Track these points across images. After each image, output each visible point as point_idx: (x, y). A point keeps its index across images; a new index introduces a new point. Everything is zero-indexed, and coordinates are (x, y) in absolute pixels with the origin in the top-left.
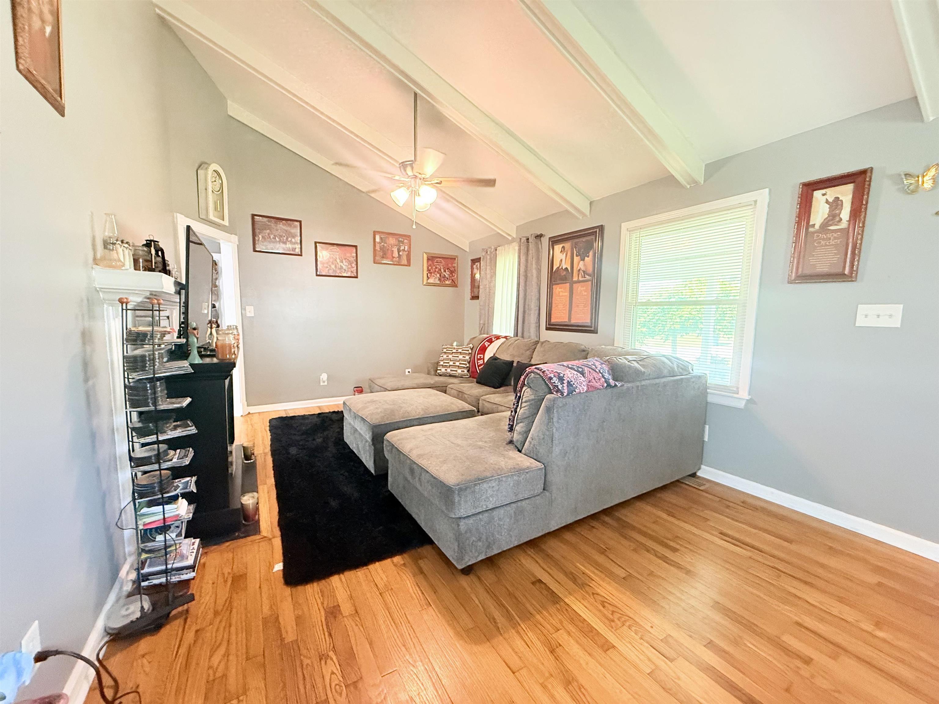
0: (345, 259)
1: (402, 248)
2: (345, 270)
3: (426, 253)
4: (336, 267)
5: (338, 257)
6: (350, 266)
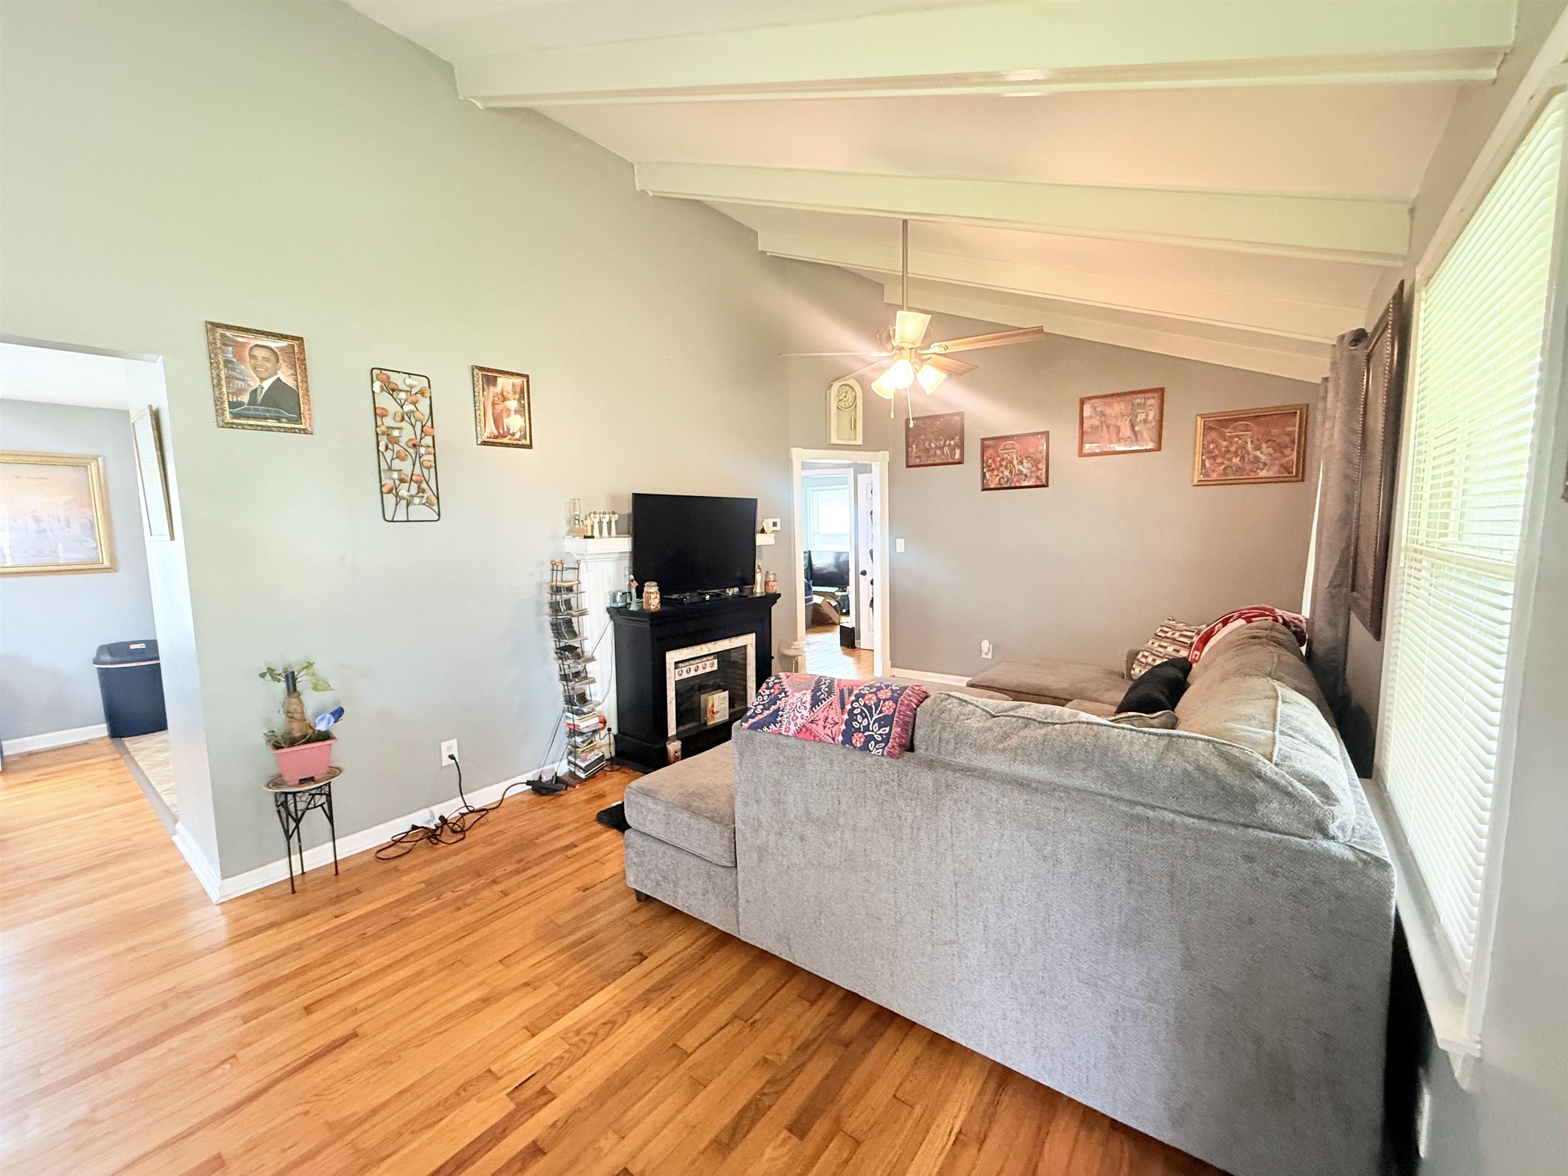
0: (1026, 458)
1: (1141, 417)
2: (1026, 476)
3: (1200, 415)
4: (1011, 472)
5: (1014, 456)
6: (1034, 469)
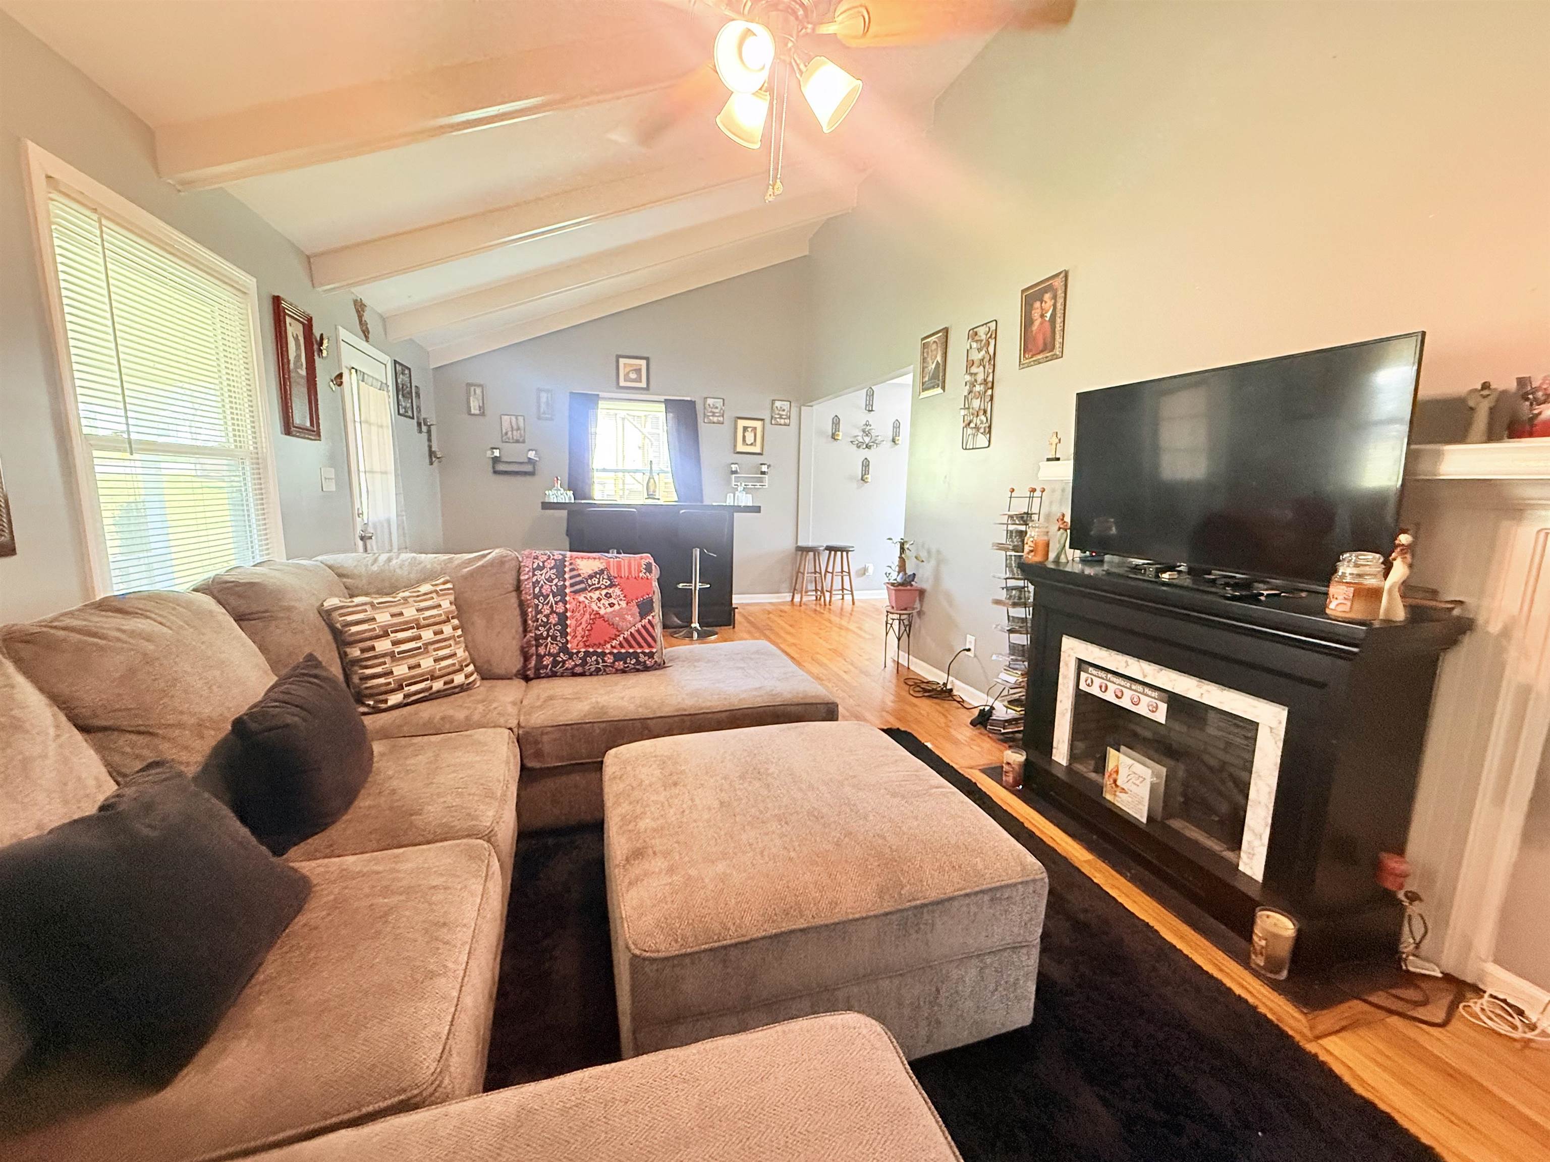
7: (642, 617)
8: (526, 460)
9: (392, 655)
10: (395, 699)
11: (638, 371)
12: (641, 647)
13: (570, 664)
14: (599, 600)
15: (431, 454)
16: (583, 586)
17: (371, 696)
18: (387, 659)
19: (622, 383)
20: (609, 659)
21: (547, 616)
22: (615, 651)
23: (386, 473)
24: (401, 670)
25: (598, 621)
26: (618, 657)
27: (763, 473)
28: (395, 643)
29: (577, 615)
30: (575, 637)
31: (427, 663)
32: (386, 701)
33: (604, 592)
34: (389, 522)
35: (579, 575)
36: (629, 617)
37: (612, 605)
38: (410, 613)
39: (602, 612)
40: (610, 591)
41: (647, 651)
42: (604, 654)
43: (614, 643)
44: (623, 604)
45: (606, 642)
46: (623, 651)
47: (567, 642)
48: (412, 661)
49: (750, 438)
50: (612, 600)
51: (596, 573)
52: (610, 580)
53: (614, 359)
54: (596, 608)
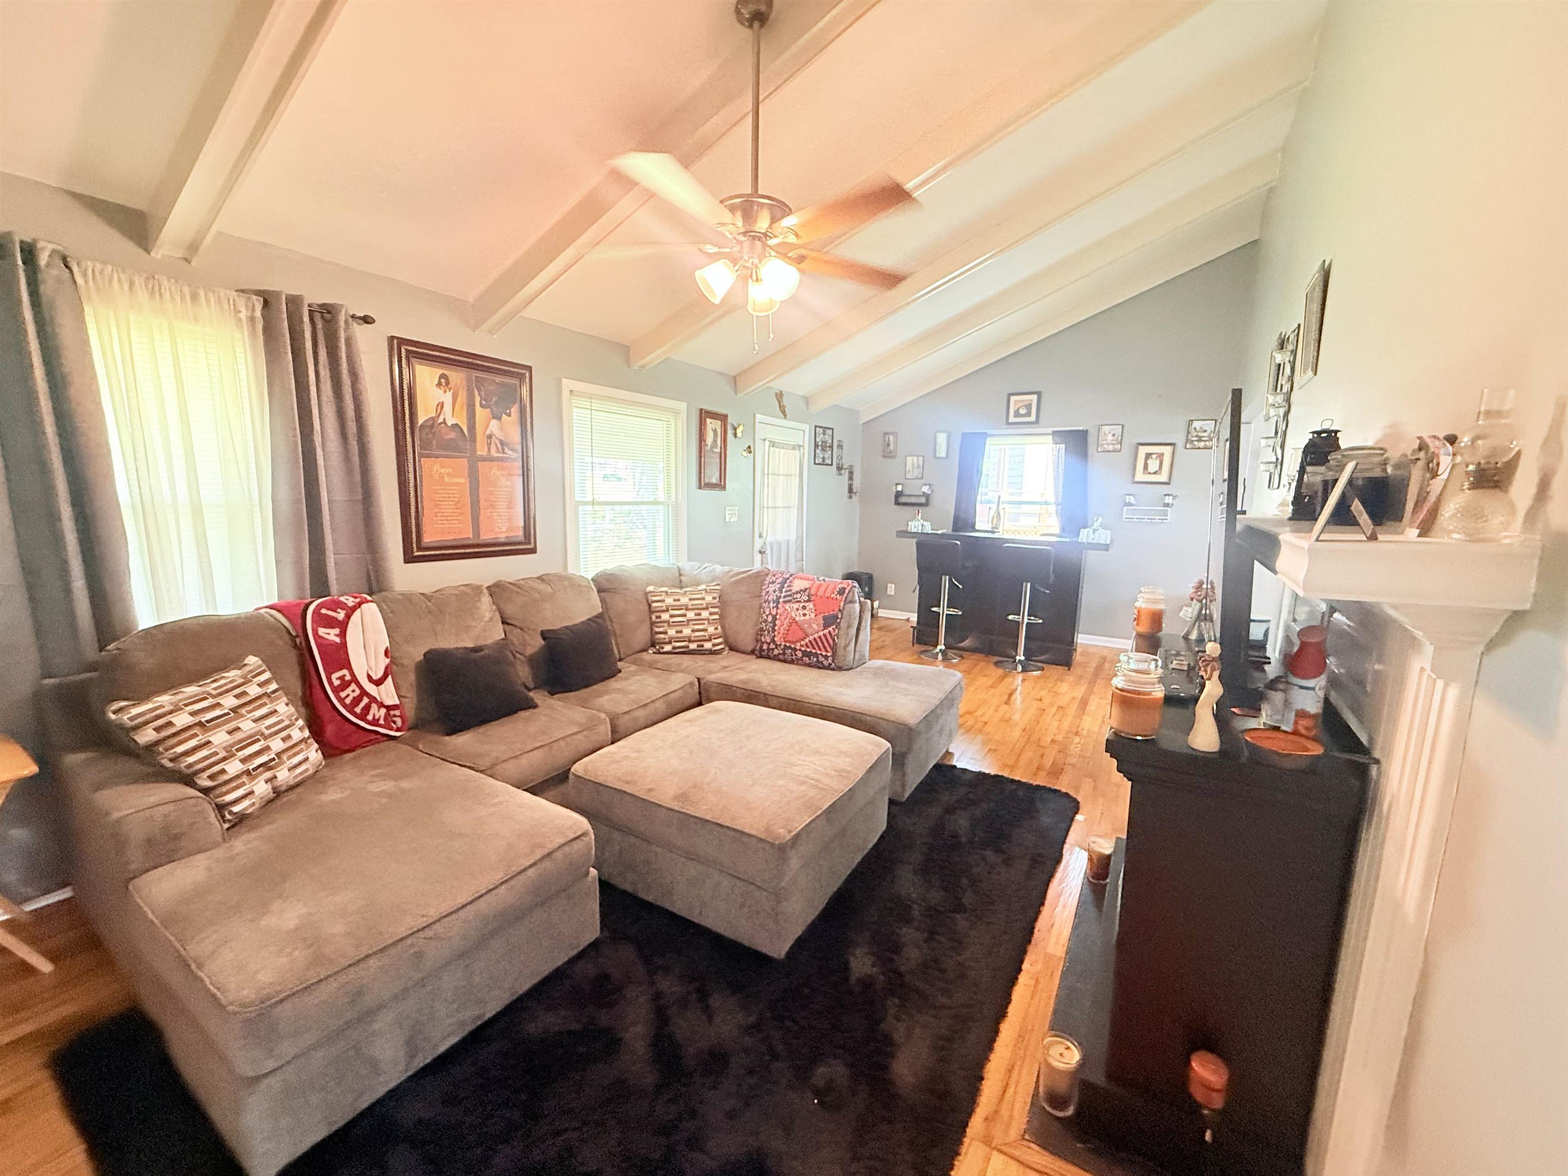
7: (825, 627)
8: (921, 494)
9: (668, 622)
10: (668, 648)
11: (1029, 407)
12: (820, 650)
13: (776, 652)
14: (798, 609)
15: (850, 490)
16: (790, 598)
17: (659, 643)
18: (666, 625)
19: (1012, 419)
20: (799, 654)
21: (767, 616)
22: (803, 649)
23: (789, 507)
24: (672, 632)
25: (794, 626)
26: (805, 654)
27: (1167, 505)
28: (671, 616)
29: (783, 618)
30: (779, 633)
31: (687, 631)
32: (663, 648)
33: (802, 605)
34: (788, 542)
35: (791, 590)
36: (815, 626)
37: (805, 615)
38: (684, 600)
39: (797, 619)
40: (806, 604)
41: (824, 653)
42: (795, 650)
43: (803, 643)
44: (813, 615)
45: (797, 641)
46: (808, 650)
47: (775, 636)
48: (679, 628)
49: (1153, 465)
50: (805, 612)
51: (801, 590)
52: (808, 596)
53: (1006, 397)
54: (794, 616)
